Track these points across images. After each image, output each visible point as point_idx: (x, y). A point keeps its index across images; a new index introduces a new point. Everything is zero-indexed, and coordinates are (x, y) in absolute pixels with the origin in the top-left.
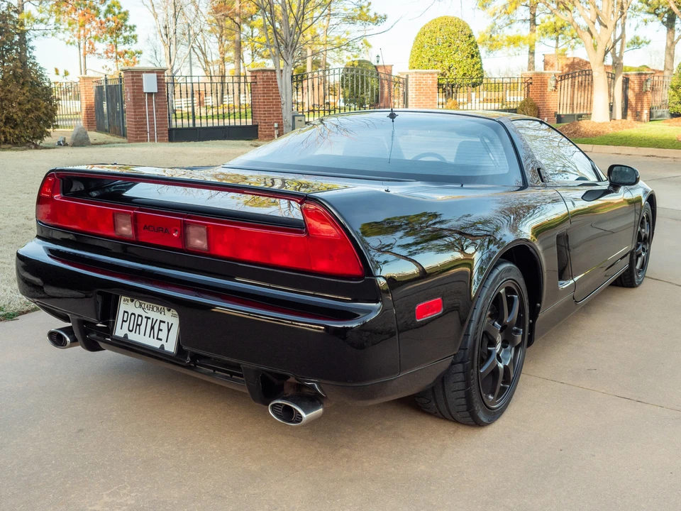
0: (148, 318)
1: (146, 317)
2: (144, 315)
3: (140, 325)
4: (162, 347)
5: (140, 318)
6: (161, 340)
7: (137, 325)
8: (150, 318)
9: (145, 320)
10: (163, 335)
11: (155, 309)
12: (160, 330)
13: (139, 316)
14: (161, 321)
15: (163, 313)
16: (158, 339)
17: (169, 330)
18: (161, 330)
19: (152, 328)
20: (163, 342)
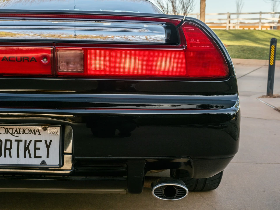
0: (18, 141)
1: (16, 141)
2: (13, 139)
3: (9, 150)
4: (43, 162)
5: (8, 143)
6: (40, 157)
7: (6, 149)
8: (21, 141)
9: (15, 144)
10: (42, 152)
11: (27, 131)
12: (36, 149)
13: (6, 141)
14: (36, 141)
15: (37, 133)
16: (35, 157)
17: (48, 147)
18: (39, 149)
19: (27, 148)
20: (44, 158)
